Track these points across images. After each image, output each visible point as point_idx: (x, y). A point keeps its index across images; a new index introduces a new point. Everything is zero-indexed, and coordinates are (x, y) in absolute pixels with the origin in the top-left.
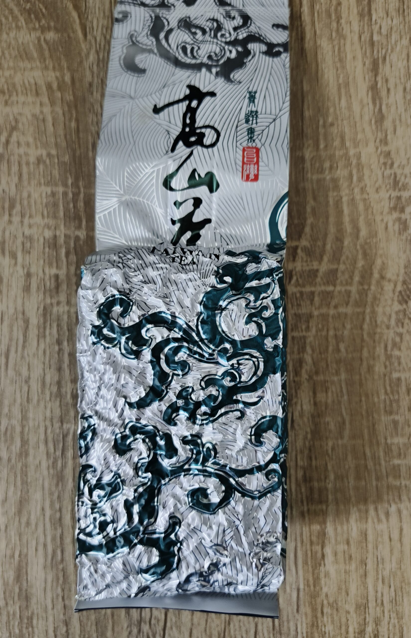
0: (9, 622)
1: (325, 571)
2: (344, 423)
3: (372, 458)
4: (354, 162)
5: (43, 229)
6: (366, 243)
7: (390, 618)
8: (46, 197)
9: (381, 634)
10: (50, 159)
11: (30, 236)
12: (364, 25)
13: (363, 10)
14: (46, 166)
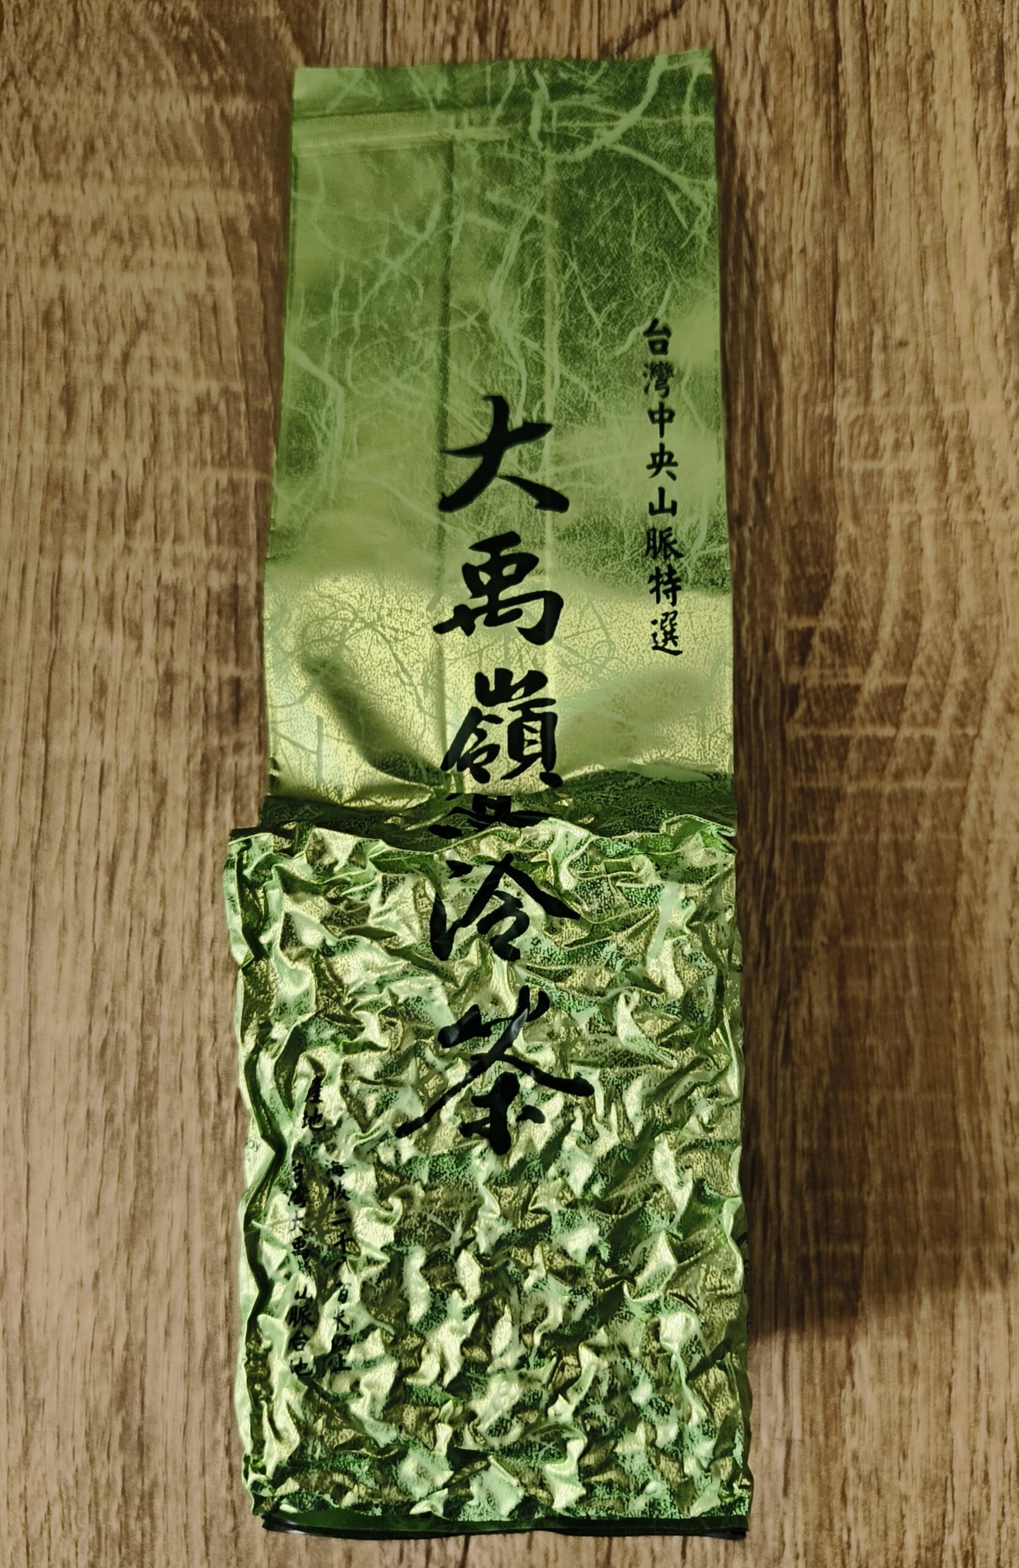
0: (97, 1505)
1: (854, 1400)
2: (909, 1050)
3: (973, 1137)
4: (953, 434)
5: (208, 567)
6: (975, 628)
7: (1003, 1514)
8: (217, 494)
9: (980, 1551)
10: (227, 402)
11: (175, 587)
12: (985, 110)
13: (984, 73)
14: (218, 419)
